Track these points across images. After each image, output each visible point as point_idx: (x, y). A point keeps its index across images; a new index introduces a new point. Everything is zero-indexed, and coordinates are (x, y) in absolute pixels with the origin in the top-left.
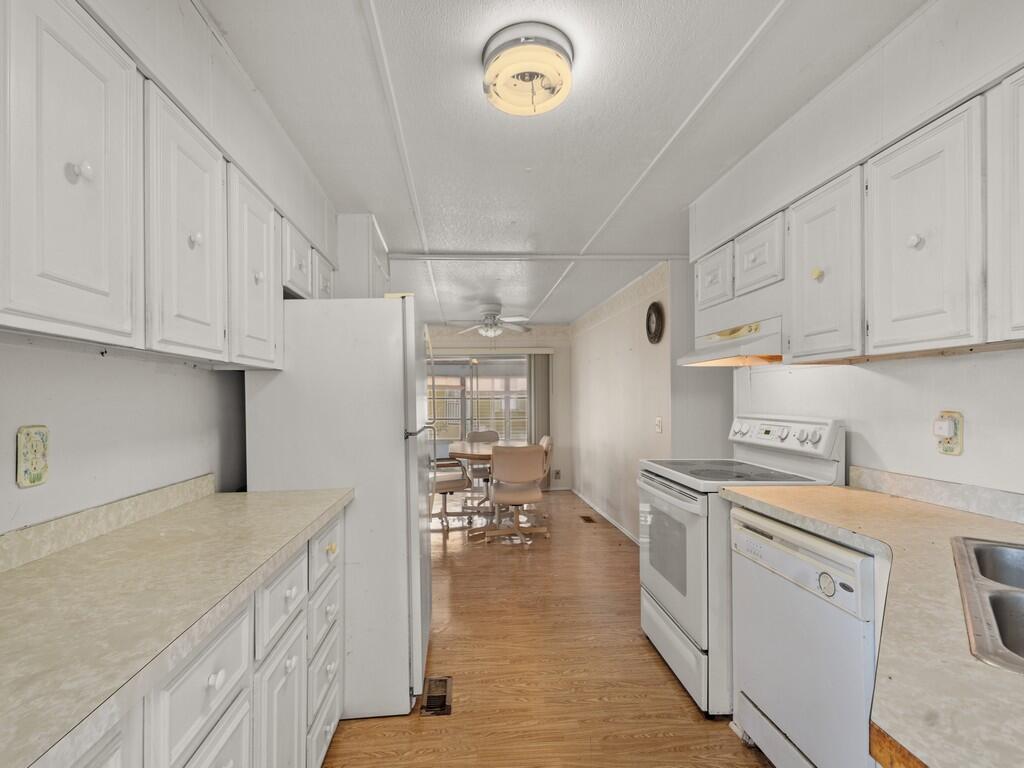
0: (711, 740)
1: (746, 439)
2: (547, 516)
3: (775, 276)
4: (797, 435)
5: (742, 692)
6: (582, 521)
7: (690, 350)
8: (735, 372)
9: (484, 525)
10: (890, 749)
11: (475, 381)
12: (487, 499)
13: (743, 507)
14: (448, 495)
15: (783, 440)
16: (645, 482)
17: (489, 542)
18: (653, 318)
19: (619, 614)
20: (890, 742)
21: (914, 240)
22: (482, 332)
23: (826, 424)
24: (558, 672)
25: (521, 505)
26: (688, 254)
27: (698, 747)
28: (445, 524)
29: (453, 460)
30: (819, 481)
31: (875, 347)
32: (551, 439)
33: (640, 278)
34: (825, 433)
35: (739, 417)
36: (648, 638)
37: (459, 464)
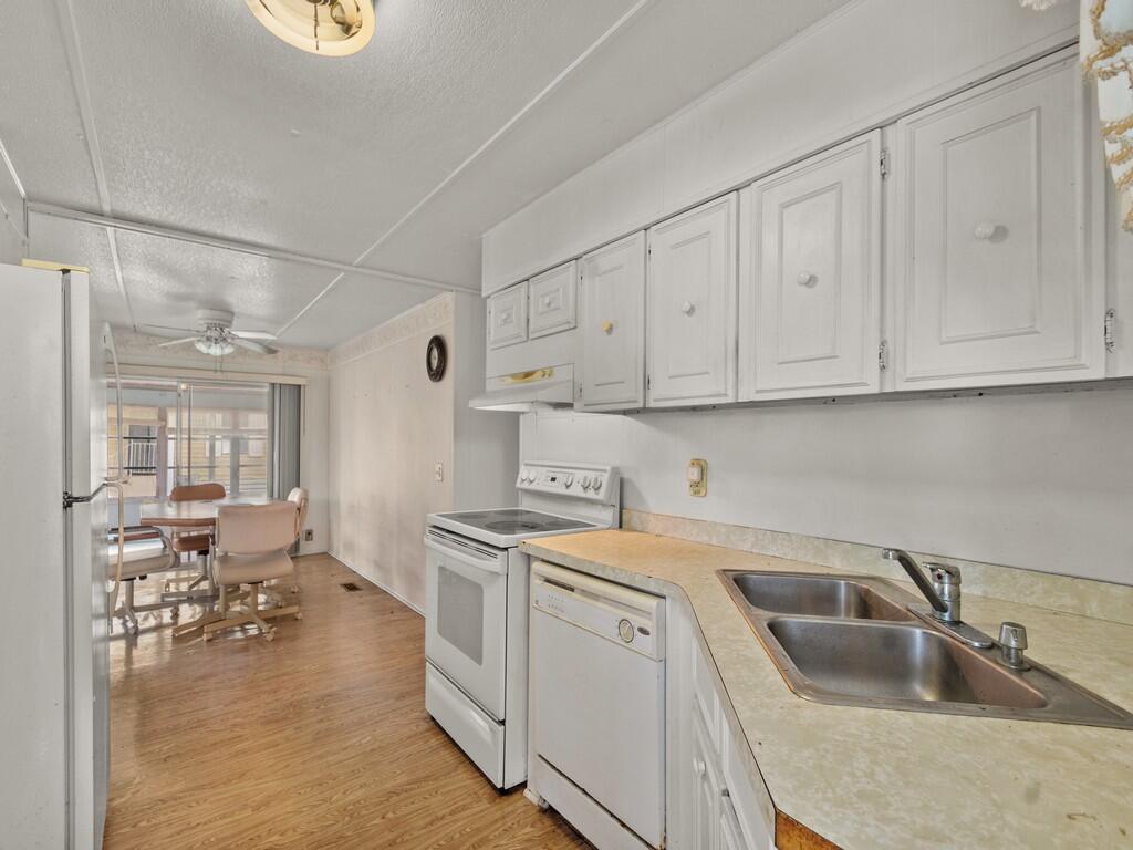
0: (507, 819)
1: (533, 487)
2: (296, 590)
3: (569, 323)
4: (582, 482)
5: (540, 756)
6: (343, 590)
7: (480, 390)
8: (521, 417)
9: (197, 617)
10: (800, 836)
11: (185, 415)
12: (204, 578)
13: (543, 561)
14: (137, 582)
15: (568, 487)
16: (434, 540)
17: (209, 640)
18: (435, 353)
19: (398, 699)
20: (800, 830)
21: (687, 306)
22: (202, 347)
23: (605, 471)
24: (324, 801)
25: (262, 582)
26: (480, 290)
27: (497, 833)
28: (130, 625)
29: (148, 530)
30: (600, 526)
31: (655, 400)
32: (306, 492)
33: (420, 306)
34: (605, 479)
35: (526, 465)
36: (433, 719)
37: (157, 535)
